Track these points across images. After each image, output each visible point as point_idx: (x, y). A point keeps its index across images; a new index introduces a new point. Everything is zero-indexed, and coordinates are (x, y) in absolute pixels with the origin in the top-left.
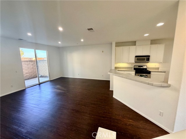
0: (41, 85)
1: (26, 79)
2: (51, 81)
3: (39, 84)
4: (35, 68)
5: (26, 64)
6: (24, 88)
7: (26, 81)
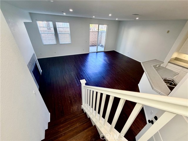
0: (98, 53)
1: (91, 46)
2: (105, 52)
3: (97, 52)
4: (96, 37)
5: (95, 34)
6: (88, 53)
7: (90, 47)
